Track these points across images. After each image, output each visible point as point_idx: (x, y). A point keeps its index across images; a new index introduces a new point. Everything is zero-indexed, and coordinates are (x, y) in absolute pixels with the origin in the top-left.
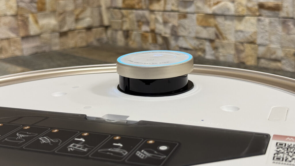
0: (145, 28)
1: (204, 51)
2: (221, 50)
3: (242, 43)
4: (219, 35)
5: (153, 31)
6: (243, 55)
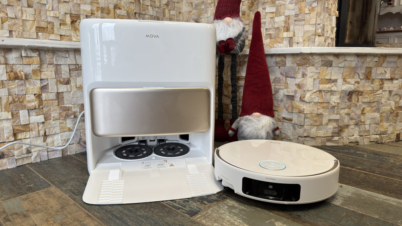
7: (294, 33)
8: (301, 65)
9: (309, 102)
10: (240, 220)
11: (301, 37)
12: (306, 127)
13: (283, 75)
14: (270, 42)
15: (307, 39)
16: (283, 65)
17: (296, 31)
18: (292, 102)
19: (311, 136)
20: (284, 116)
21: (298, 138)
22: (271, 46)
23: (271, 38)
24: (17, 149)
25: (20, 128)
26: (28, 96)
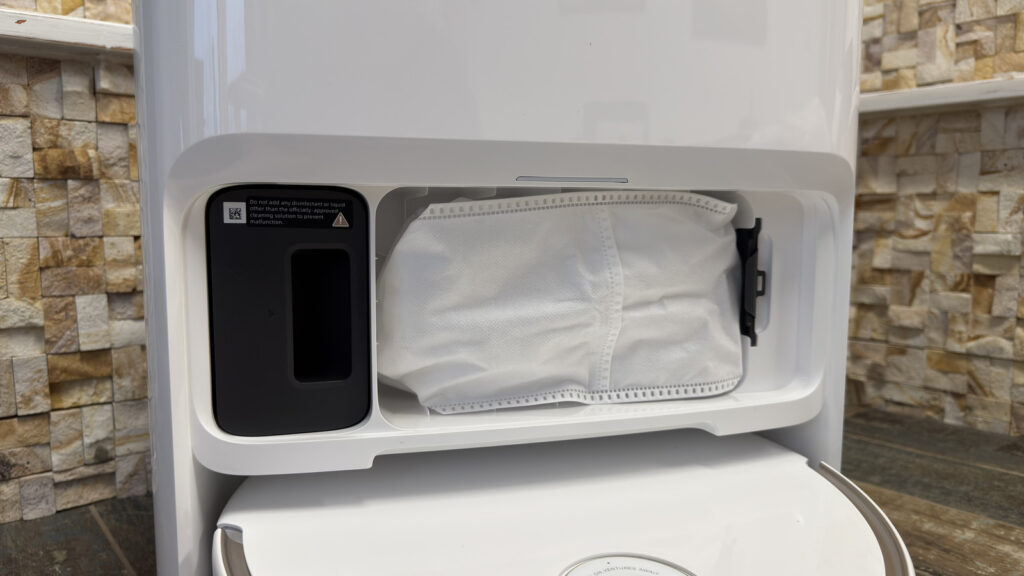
4: (975, 387)
14: (977, 69)
23: (979, 56)
24: (62, 445)
25: (75, 364)
26: (113, 244)
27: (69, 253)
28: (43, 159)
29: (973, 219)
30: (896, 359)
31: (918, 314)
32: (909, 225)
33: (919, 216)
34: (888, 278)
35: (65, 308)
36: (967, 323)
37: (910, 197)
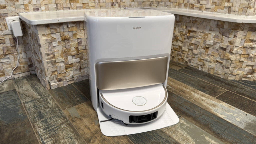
0: (179, 57)
1: (198, 68)
2: (204, 68)
3: (210, 68)
4: (204, 65)
5: (183, 59)
6: (210, 71)
7: (233, 4)
8: (234, 30)
9: (236, 54)
10: (186, 133)
11: (237, 8)
12: (231, 69)
13: (221, 34)
14: (215, 8)
15: (241, 9)
16: (222, 27)
17: (234, 3)
18: (224, 52)
19: (233, 74)
20: (217, 60)
21: (224, 75)
22: (215, 10)
23: (216, 5)
24: (68, 76)
25: (68, 66)
26: (72, 49)
27: (66, 51)
28: (62, 38)
29: (207, 37)
30: (193, 59)
31: (197, 52)
32: (198, 37)
33: (199, 35)
34: (194, 45)
35: (66, 58)
36: (204, 54)
37: (198, 32)
